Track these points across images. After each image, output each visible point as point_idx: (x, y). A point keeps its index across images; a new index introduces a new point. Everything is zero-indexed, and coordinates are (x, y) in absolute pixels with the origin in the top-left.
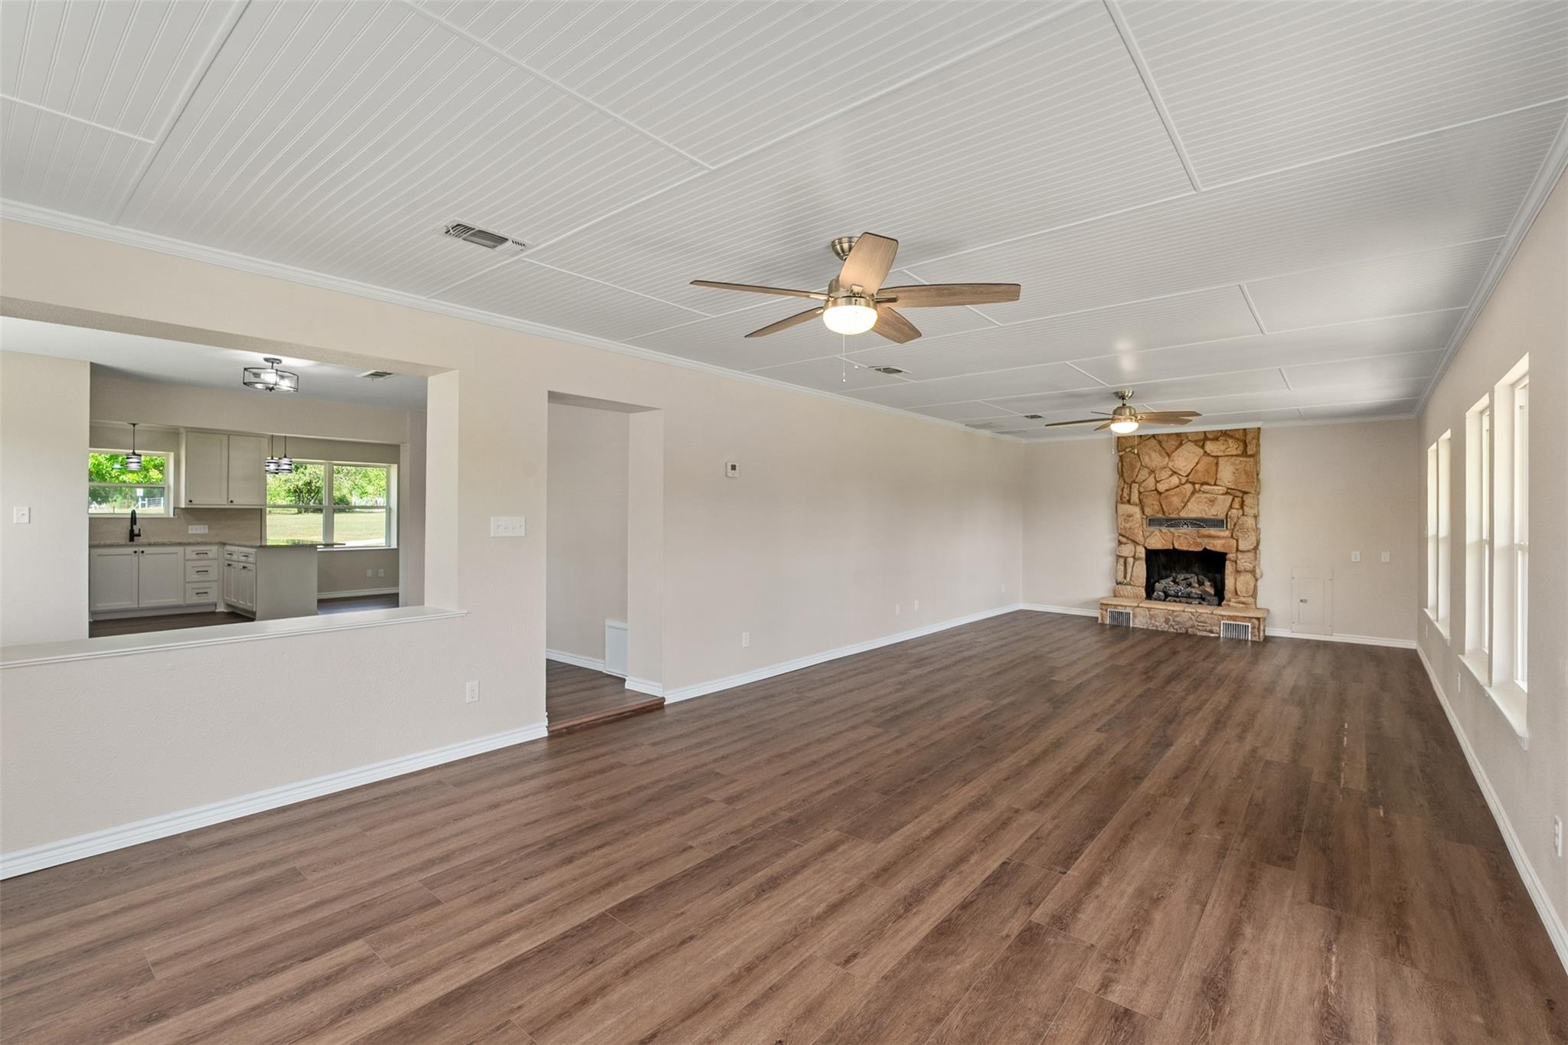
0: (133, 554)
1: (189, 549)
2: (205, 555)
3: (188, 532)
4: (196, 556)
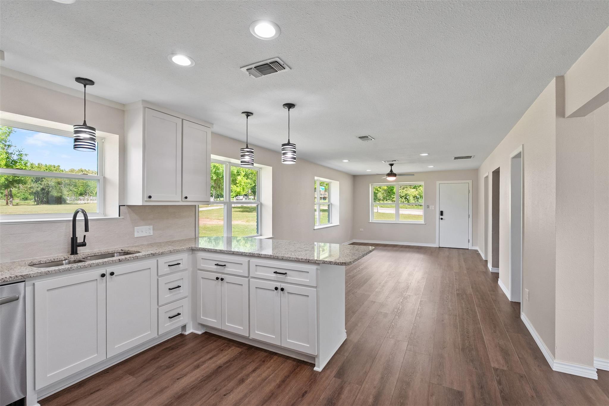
0: (100, 278)
1: (162, 260)
2: (177, 266)
3: (134, 235)
4: (169, 269)
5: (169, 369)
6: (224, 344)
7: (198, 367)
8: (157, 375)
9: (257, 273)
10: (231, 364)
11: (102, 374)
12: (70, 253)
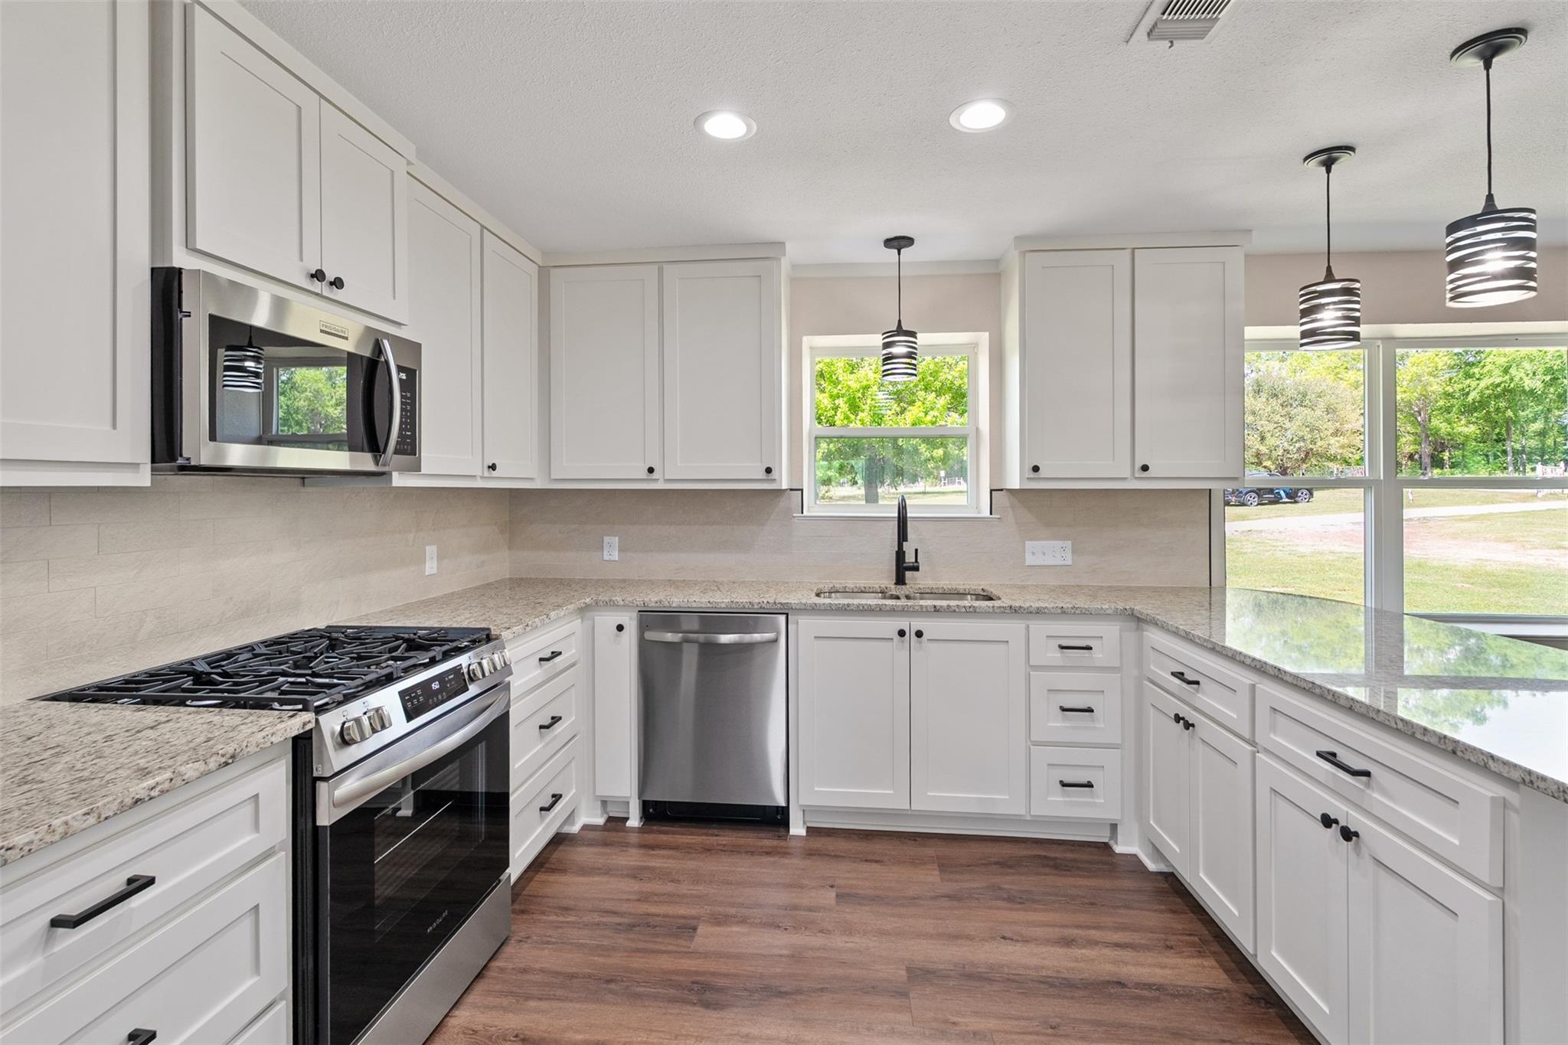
0: (896, 637)
1: (1040, 629)
2: (1085, 653)
3: (1025, 560)
4: (1059, 655)
5: (1009, 905)
6: (1190, 935)
7: (1068, 942)
8: (977, 899)
9: (1275, 738)
10: (1157, 1000)
11: (905, 838)
12: (894, 581)
